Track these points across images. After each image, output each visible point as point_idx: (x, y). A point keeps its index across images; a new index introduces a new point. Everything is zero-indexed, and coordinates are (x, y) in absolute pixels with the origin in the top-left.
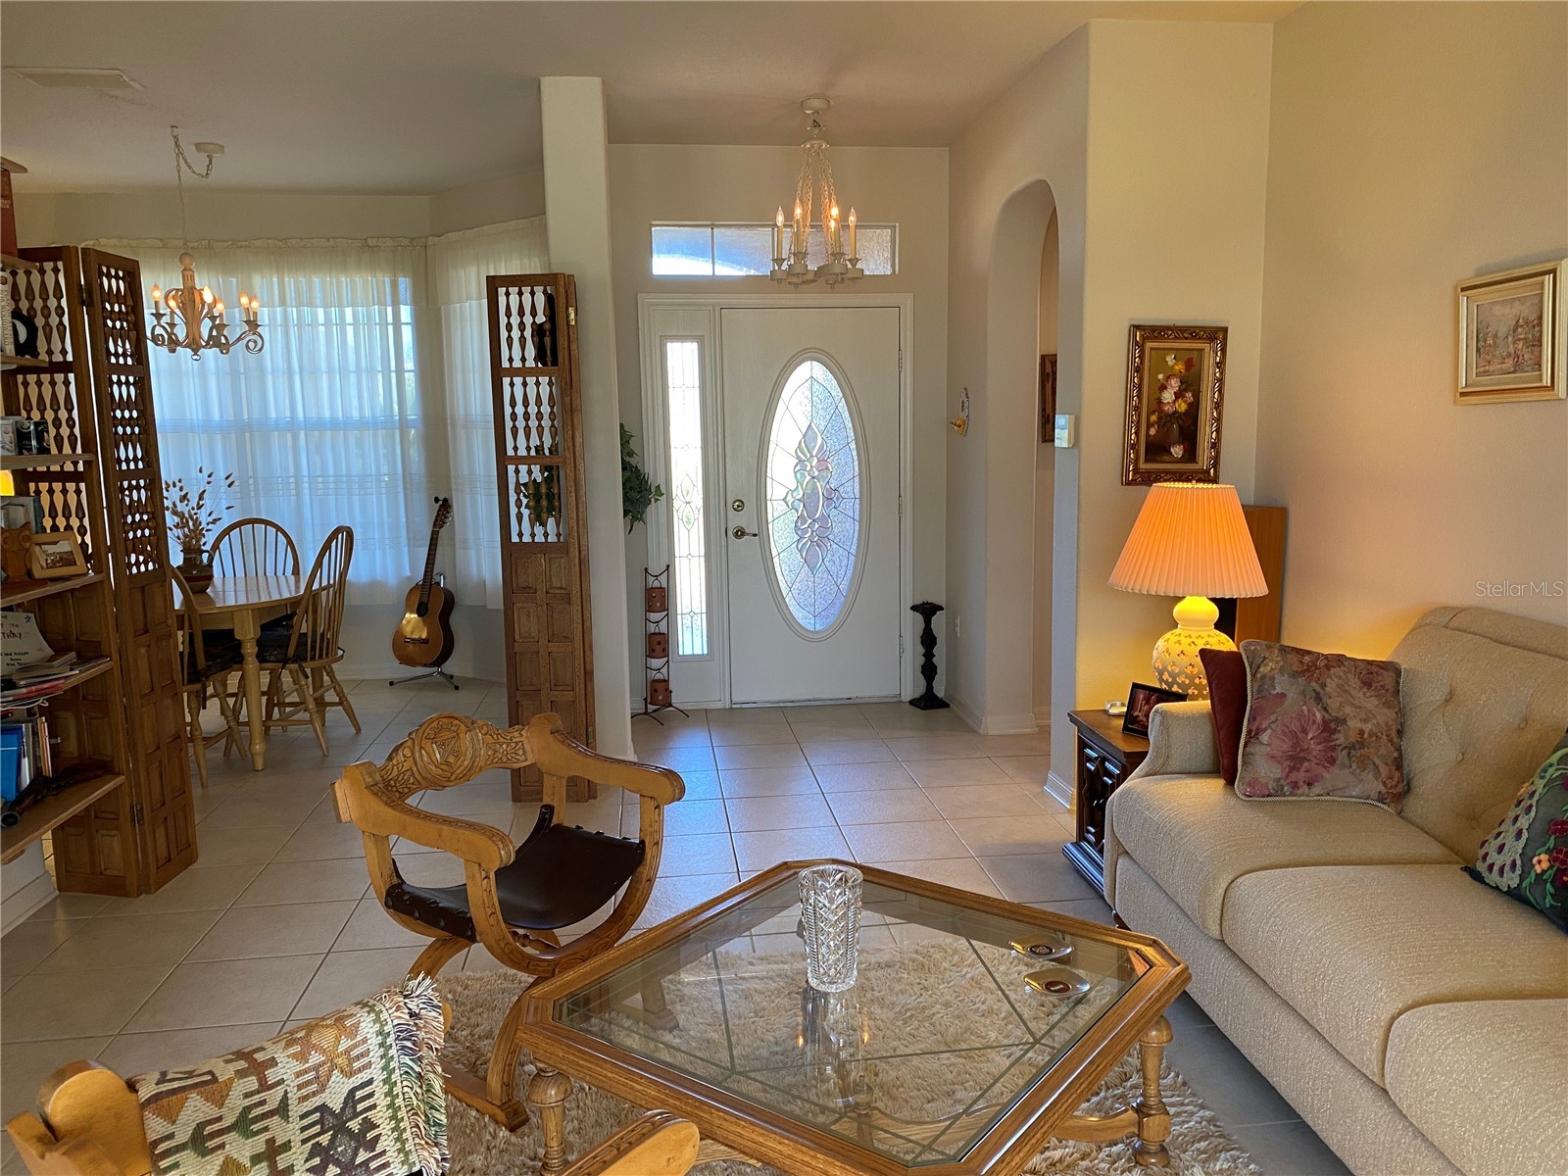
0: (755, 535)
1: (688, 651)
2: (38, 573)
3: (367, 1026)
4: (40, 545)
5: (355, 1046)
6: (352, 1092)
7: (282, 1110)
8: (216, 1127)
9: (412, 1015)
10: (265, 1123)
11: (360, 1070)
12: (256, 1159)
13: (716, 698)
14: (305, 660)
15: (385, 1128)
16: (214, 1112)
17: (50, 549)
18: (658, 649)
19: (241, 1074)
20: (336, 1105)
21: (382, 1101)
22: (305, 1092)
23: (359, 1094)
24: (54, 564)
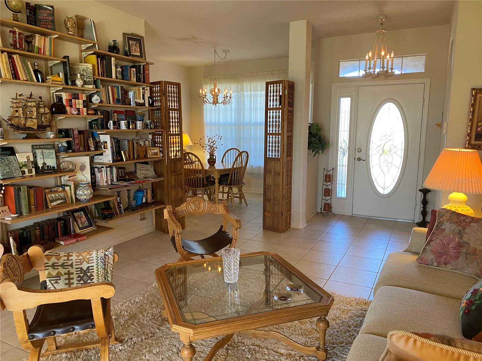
0: (364, 160)
1: (340, 196)
2: (149, 156)
3: (94, 254)
5: (90, 258)
6: (89, 267)
7: (71, 265)
8: (57, 264)
9: (105, 255)
10: (68, 267)
11: (90, 263)
12: (65, 274)
13: (348, 212)
14: (232, 185)
15: (95, 277)
16: (57, 262)
17: (153, 151)
18: (327, 194)
19: (65, 256)
20: (85, 269)
21: (96, 272)
22: (77, 263)
23: (90, 268)
24: (153, 155)
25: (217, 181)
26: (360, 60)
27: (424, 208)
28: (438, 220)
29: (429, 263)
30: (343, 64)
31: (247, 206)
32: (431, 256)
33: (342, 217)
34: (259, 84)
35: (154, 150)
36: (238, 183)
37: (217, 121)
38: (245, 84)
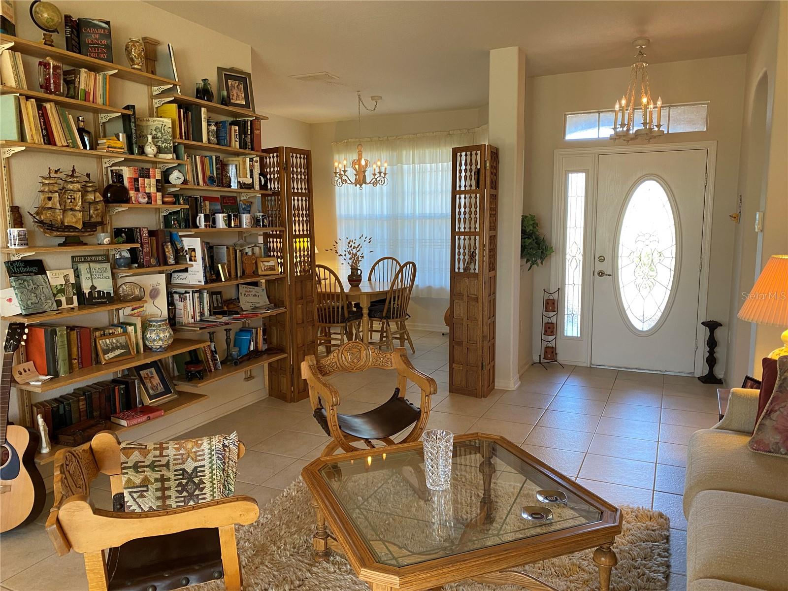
0: (610, 275)
1: (569, 334)
2: (260, 272)
3: (205, 445)
4: (263, 262)
5: (199, 451)
6: (196, 468)
7: (167, 465)
8: (142, 464)
9: (224, 445)
10: (161, 468)
11: (199, 461)
12: (156, 480)
13: (583, 361)
14: (390, 318)
15: (208, 485)
16: (142, 459)
17: (266, 264)
18: (549, 331)
19: (155, 449)
20: (190, 471)
21: (208, 475)
22: (176, 462)
23: (199, 469)
24: (267, 270)
25: (365, 311)
26: (599, 112)
27: (712, 352)
28: (780, 377)
29: (773, 448)
30: (571, 119)
31: (414, 352)
32: (776, 437)
33: (574, 370)
34: (427, 151)
35: (268, 262)
36: (400, 315)
37: (358, 213)
38: (404, 153)
